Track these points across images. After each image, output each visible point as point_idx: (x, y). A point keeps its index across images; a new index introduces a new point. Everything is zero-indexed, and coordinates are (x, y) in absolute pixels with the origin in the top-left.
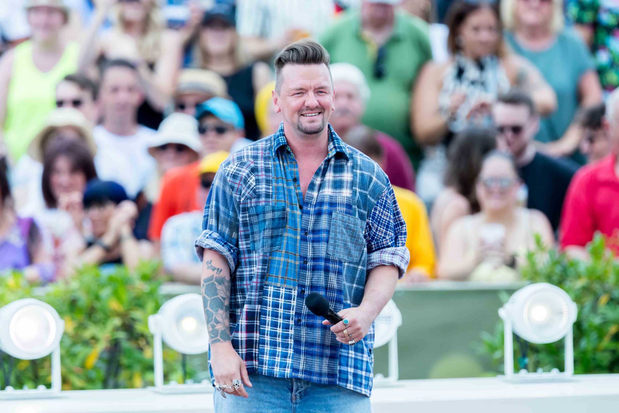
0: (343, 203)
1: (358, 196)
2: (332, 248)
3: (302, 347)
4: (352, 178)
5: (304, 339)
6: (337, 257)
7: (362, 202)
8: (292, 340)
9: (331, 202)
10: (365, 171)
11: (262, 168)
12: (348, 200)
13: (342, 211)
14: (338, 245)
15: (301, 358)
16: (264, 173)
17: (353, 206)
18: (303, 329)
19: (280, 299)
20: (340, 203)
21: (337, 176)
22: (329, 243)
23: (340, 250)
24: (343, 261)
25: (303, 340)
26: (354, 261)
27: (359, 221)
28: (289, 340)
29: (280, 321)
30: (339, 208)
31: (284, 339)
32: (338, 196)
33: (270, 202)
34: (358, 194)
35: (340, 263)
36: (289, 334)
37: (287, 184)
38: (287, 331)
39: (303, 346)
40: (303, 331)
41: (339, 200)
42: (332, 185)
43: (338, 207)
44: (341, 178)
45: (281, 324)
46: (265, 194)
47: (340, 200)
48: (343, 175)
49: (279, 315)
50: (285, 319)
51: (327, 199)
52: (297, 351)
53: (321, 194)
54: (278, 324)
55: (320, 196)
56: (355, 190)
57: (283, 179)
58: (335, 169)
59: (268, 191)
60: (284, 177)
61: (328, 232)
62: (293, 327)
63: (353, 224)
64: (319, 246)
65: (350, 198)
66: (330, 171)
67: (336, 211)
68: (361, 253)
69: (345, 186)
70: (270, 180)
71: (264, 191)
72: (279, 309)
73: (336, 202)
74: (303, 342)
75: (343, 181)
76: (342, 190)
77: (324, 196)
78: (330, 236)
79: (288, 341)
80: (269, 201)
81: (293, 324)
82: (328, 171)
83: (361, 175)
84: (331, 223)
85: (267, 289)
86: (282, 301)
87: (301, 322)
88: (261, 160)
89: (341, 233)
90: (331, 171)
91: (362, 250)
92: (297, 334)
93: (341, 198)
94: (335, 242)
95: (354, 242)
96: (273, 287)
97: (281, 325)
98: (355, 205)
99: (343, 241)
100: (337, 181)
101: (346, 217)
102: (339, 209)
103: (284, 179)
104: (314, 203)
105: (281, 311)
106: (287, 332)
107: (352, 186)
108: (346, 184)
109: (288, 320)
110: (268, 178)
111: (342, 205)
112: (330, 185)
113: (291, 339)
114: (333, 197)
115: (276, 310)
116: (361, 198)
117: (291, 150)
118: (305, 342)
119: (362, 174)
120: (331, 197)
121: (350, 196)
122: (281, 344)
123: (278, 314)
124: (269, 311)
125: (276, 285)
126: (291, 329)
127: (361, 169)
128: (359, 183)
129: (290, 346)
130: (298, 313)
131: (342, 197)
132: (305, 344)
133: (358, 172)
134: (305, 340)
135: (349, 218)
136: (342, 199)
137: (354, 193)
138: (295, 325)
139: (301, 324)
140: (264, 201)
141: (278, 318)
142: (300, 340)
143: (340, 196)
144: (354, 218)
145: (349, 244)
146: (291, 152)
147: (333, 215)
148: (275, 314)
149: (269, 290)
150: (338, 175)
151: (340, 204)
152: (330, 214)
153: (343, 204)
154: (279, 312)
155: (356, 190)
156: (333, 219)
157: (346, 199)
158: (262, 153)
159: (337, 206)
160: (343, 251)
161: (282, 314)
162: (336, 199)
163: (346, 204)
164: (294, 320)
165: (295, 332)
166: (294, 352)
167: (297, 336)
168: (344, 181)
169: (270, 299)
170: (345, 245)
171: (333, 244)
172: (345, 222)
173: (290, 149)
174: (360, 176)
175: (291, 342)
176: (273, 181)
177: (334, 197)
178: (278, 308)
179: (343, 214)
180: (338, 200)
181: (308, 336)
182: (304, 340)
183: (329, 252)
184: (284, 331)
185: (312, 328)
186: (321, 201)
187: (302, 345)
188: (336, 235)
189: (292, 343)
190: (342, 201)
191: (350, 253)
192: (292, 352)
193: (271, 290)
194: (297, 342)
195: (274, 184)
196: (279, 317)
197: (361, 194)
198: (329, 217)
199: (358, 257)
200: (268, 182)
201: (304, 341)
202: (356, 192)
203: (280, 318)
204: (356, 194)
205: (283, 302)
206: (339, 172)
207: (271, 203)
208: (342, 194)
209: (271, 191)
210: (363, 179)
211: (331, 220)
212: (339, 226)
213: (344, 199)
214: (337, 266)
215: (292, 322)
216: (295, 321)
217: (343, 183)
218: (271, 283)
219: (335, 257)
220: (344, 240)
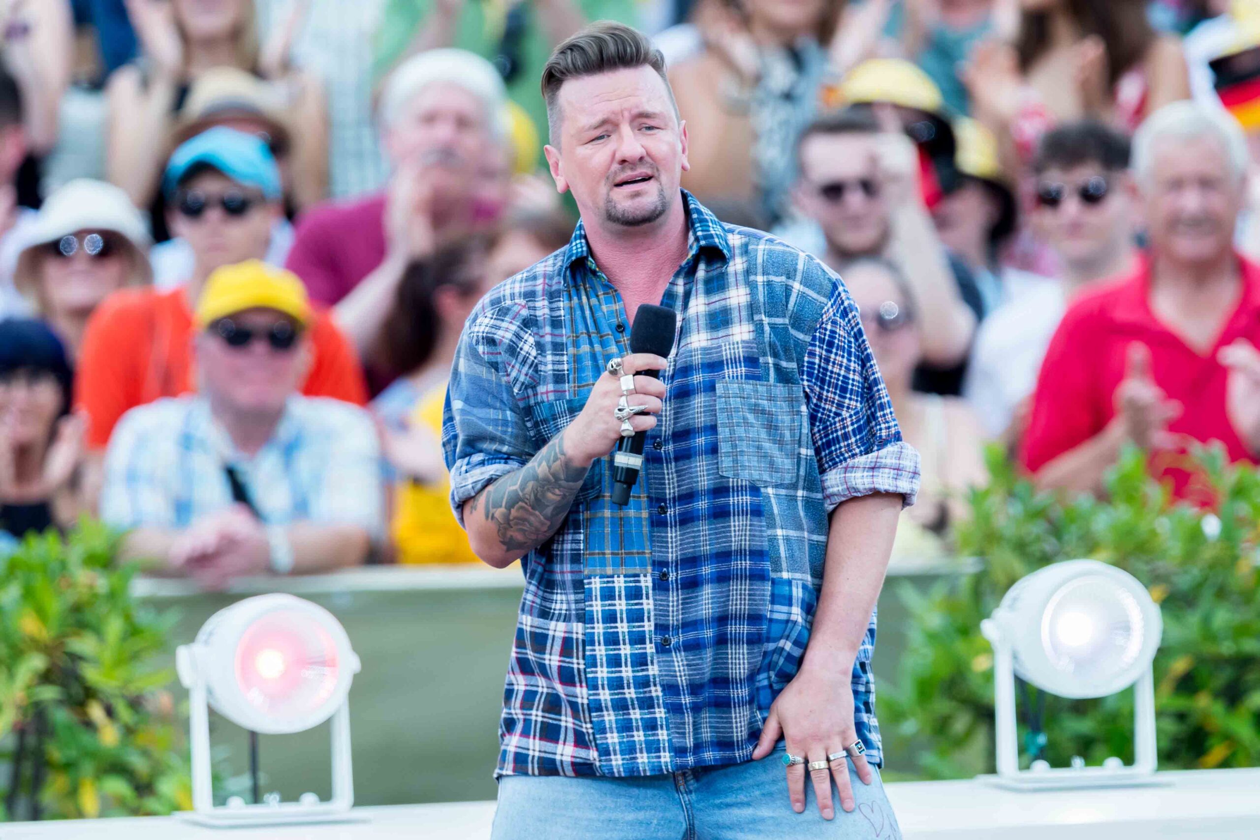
0: (737, 356)
1: (769, 331)
2: (730, 461)
3: (682, 697)
4: (749, 296)
5: (683, 678)
6: (745, 477)
7: (781, 345)
8: (659, 688)
9: (709, 361)
10: (776, 274)
11: (544, 318)
12: (746, 347)
13: (737, 376)
14: (742, 451)
15: (687, 721)
16: (548, 329)
17: (761, 360)
18: (677, 657)
19: (617, 602)
20: (731, 359)
21: (714, 300)
22: (721, 453)
23: (749, 461)
24: (759, 484)
25: (682, 680)
26: (787, 482)
27: (780, 390)
28: (653, 688)
29: (626, 650)
30: (731, 370)
31: (640, 688)
32: (723, 344)
33: (565, 391)
34: (767, 329)
35: (754, 490)
36: (648, 676)
37: (603, 344)
38: (643, 670)
39: (684, 695)
40: (678, 662)
41: (726, 354)
42: (706, 324)
43: (728, 369)
44: (723, 303)
45: (629, 656)
46: (552, 376)
47: (728, 352)
48: (728, 294)
49: (621, 638)
50: (636, 644)
51: (697, 359)
52: (675, 709)
53: (683, 349)
54: (621, 659)
55: (683, 354)
56: (758, 322)
57: (593, 335)
58: (708, 287)
59: (560, 367)
60: (592, 329)
61: (713, 429)
62: (655, 657)
63: (767, 400)
64: (691, 468)
65: (753, 343)
66: (697, 295)
67: (724, 378)
68: (796, 460)
69: (736, 319)
70: (563, 344)
71: (550, 370)
72: (619, 624)
73: (721, 359)
74: (683, 686)
75: (730, 309)
76: (730, 329)
77: (691, 352)
78: (720, 437)
79: (650, 692)
80: (563, 389)
81: (654, 650)
82: (692, 295)
83: (767, 285)
84: (717, 407)
85: (590, 586)
86: (621, 605)
87: (669, 645)
88: (544, 299)
89: (743, 425)
90: (699, 292)
91: (796, 452)
92: (666, 671)
93: (730, 348)
94: (734, 446)
95: (776, 440)
96: (600, 578)
97: (629, 660)
98: (764, 356)
99: (753, 441)
100: (716, 313)
101: (748, 387)
102: (731, 373)
103: (593, 333)
104: (671, 372)
105: (623, 628)
106: (645, 673)
107: (752, 315)
108: (738, 314)
109: (641, 644)
110: (558, 340)
111: (736, 362)
112: (702, 325)
113: (655, 685)
114: (711, 349)
115: (612, 628)
116: (774, 335)
117: (598, 266)
118: (687, 686)
119: (769, 281)
120: (705, 350)
121: (751, 338)
122: (636, 702)
123: (618, 637)
124: (599, 633)
125: (603, 573)
126: (652, 663)
127: (764, 273)
128: (764, 304)
129: (656, 701)
130: (661, 625)
131: (733, 344)
132: (687, 689)
133: (760, 279)
134: (685, 679)
135: (755, 389)
136: (734, 349)
137: (759, 328)
138: (657, 652)
139: (670, 648)
140: (551, 391)
141: (619, 644)
142: (675, 684)
143: (727, 343)
144: (767, 386)
145: (767, 445)
146: (597, 269)
147: (717, 390)
148: (611, 637)
149: (593, 586)
150: (716, 298)
151: (729, 361)
152: (711, 388)
153: (737, 359)
154: (620, 630)
155: (762, 320)
156: (720, 397)
157: (743, 348)
158: (544, 283)
159: (726, 368)
160: (756, 464)
161: (626, 634)
162: (721, 351)
163: (744, 357)
164: (653, 641)
165: (659, 666)
166: (668, 712)
167: (666, 675)
168: (732, 307)
169: (597, 607)
170: (759, 448)
171: (729, 452)
172: (747, 398)
173: (594, 265)
174: (764, 288)
175: (656, 692)
176: (569, 345)
177: (715, 348)
178: (616, 622)
179: (740, 382)
180: (724, 353)
181: (692, 670)
182: (684, 681)
183: (722, 472)
184: (638, 671)
185: (697, 649)
186: (684, 365)
187: (682, 693)
188: (732, 432)
189: (660, 694)
190: (735, 353)
191: (773, 465)
192: (663, 716)
193: (596, 584)
194: (671, 689)
195: (571, 350)
196: (621, 642)
197: (774, 328)
198: (710, 396)
199: (791, 471)
200: (558, 348)
201: (685, 684)
202: (762, 324)
203: (624, 644)
204: (763, 330)
205: (624, 608)
206: (718, 290)
207: (567, 393)
208: (731, 337)
209: (566, 367)
210: (771, 293)
211: (715, 400)
212: (736, 410)
213: (738, 348)
214: (748, 497)
215: (651, 648)
216: (656, 644)
217: (731, 313)
218: (595, 570)
219: (742, 480)
220: (752, 438)
